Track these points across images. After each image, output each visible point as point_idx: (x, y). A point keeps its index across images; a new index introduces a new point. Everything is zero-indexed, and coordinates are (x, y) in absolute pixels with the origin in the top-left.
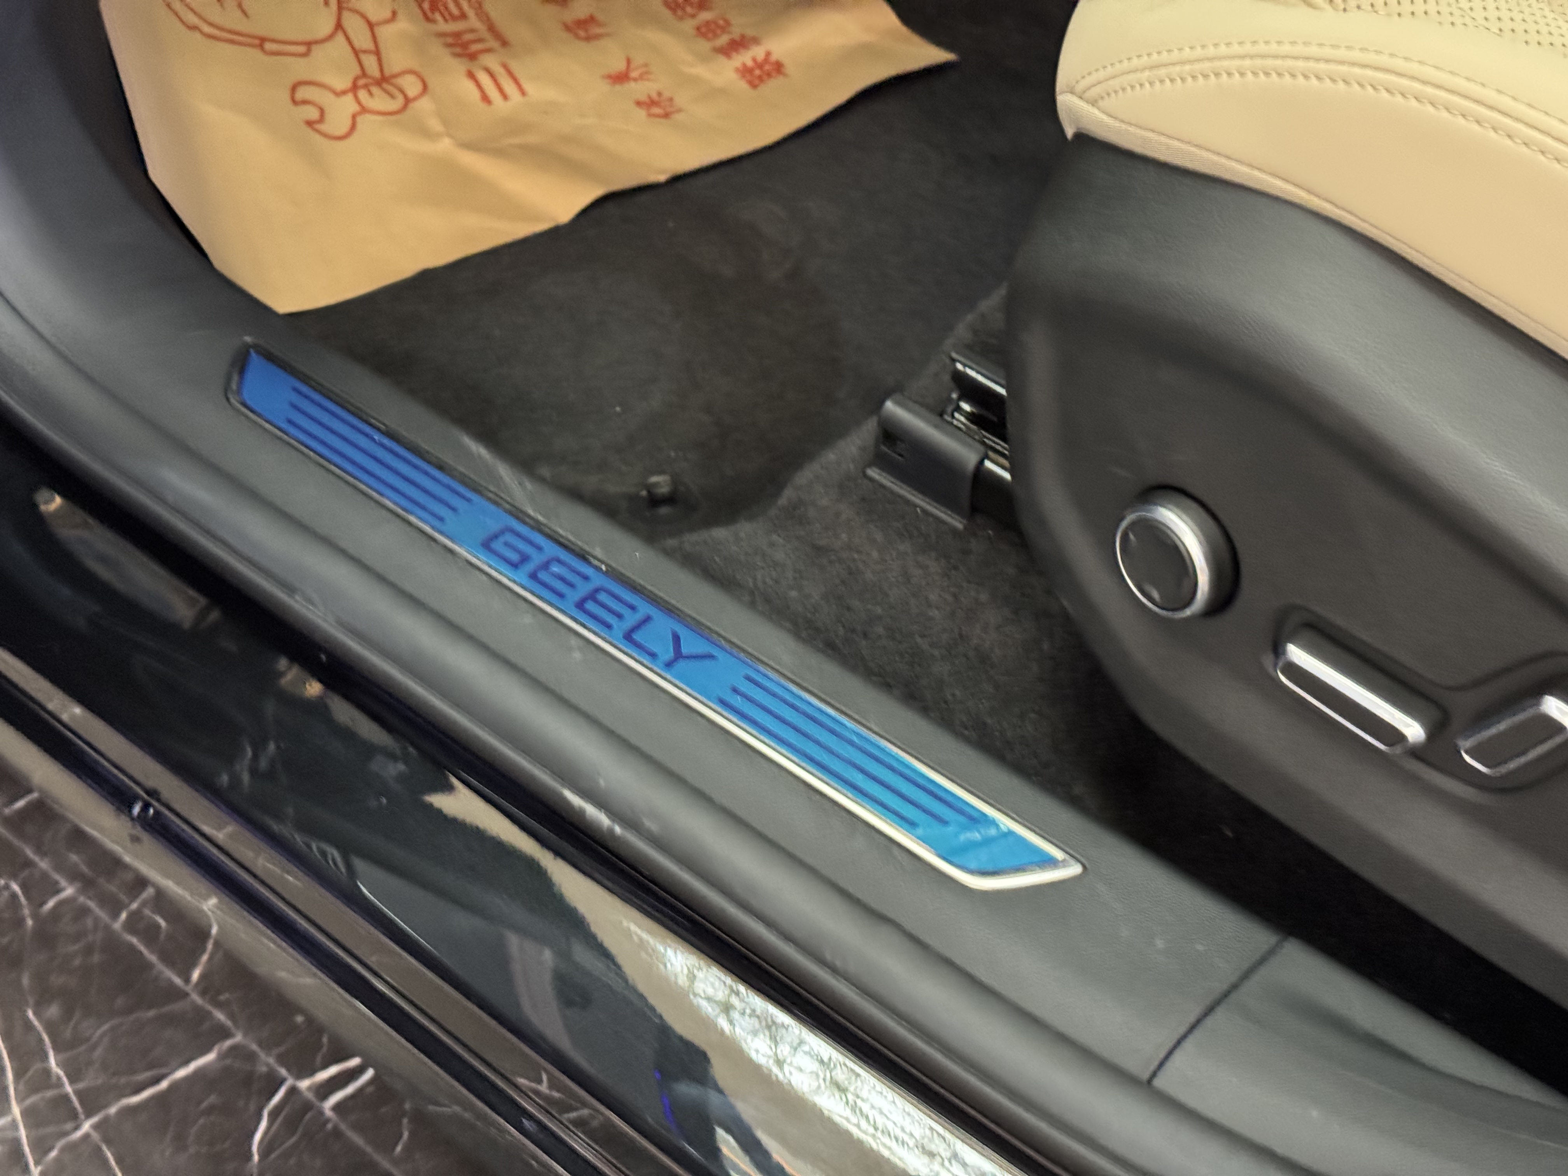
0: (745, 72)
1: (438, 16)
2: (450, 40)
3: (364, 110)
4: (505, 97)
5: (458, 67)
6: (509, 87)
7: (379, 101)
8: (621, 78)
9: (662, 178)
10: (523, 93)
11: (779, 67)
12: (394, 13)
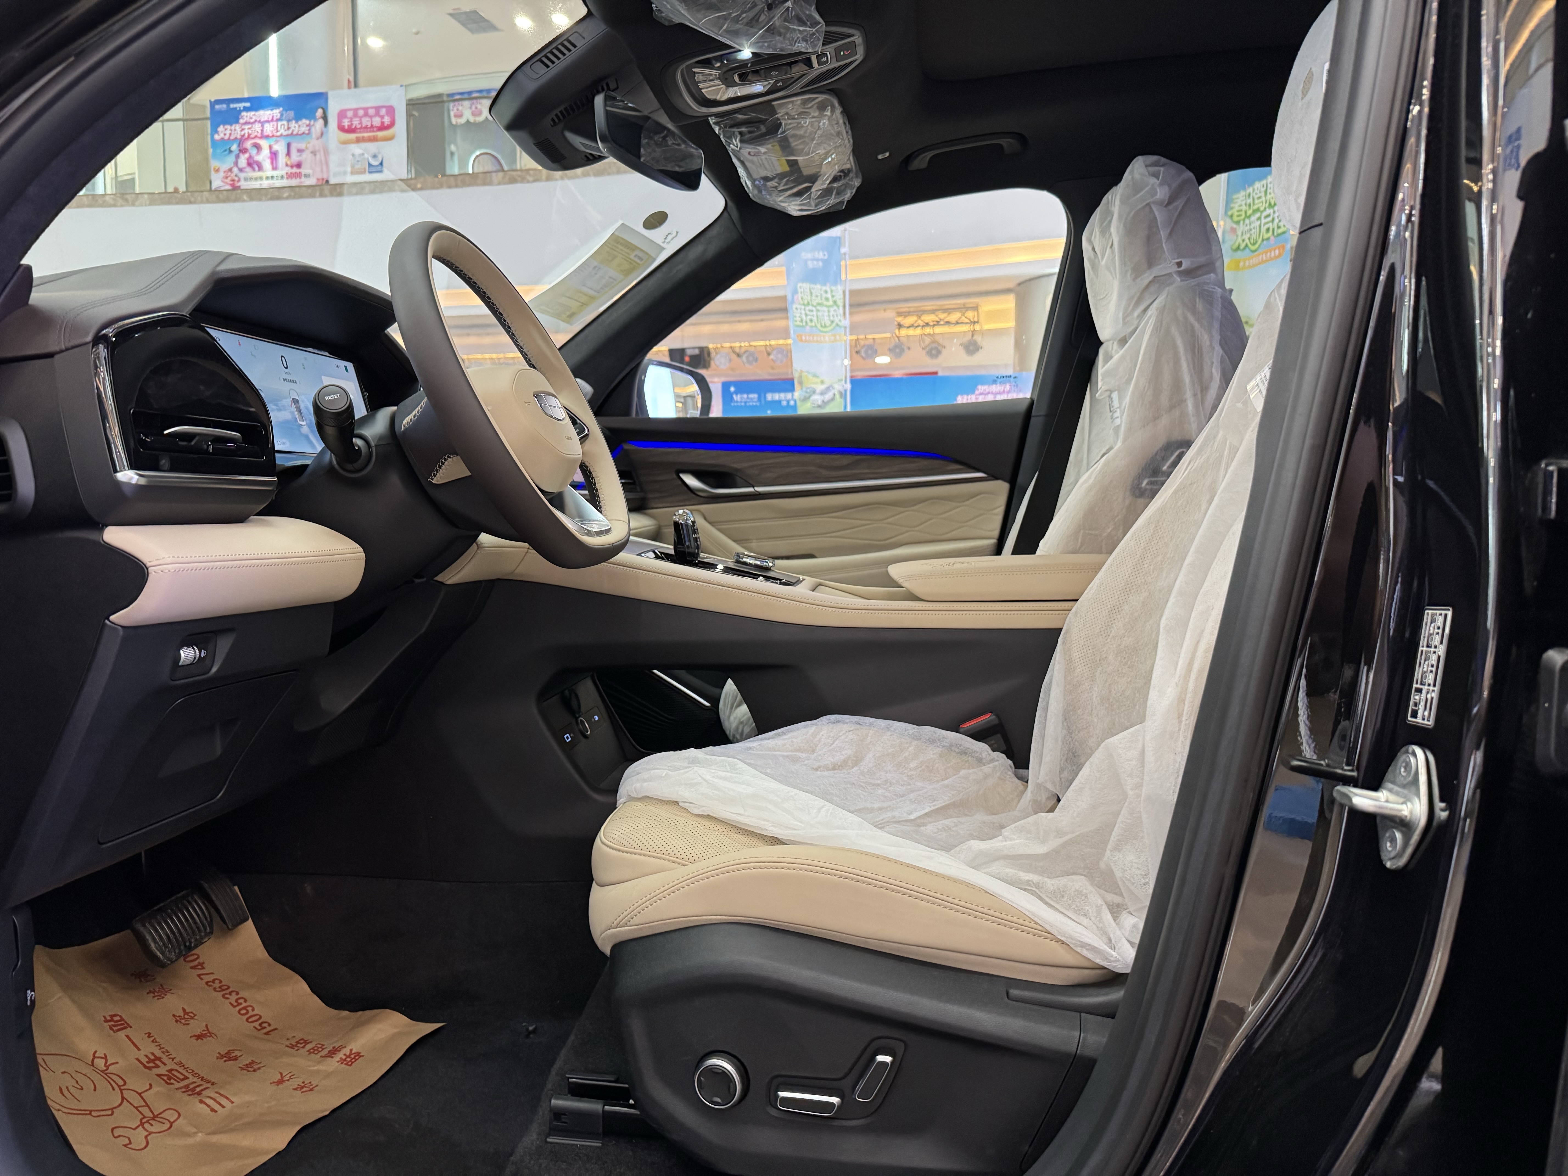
0: (342, 1061)
1: (172, 1081)
2: (184, 1090)
3: (150, 1133)
4: (223, 1107)
5: (195, 1100)
6: (224, 1102)
7: (156, 1127)
8: (281, 1082)
9: (327, 1113)
10: (232, 1102)
11: (359, 1055)
12: (151, 1085)
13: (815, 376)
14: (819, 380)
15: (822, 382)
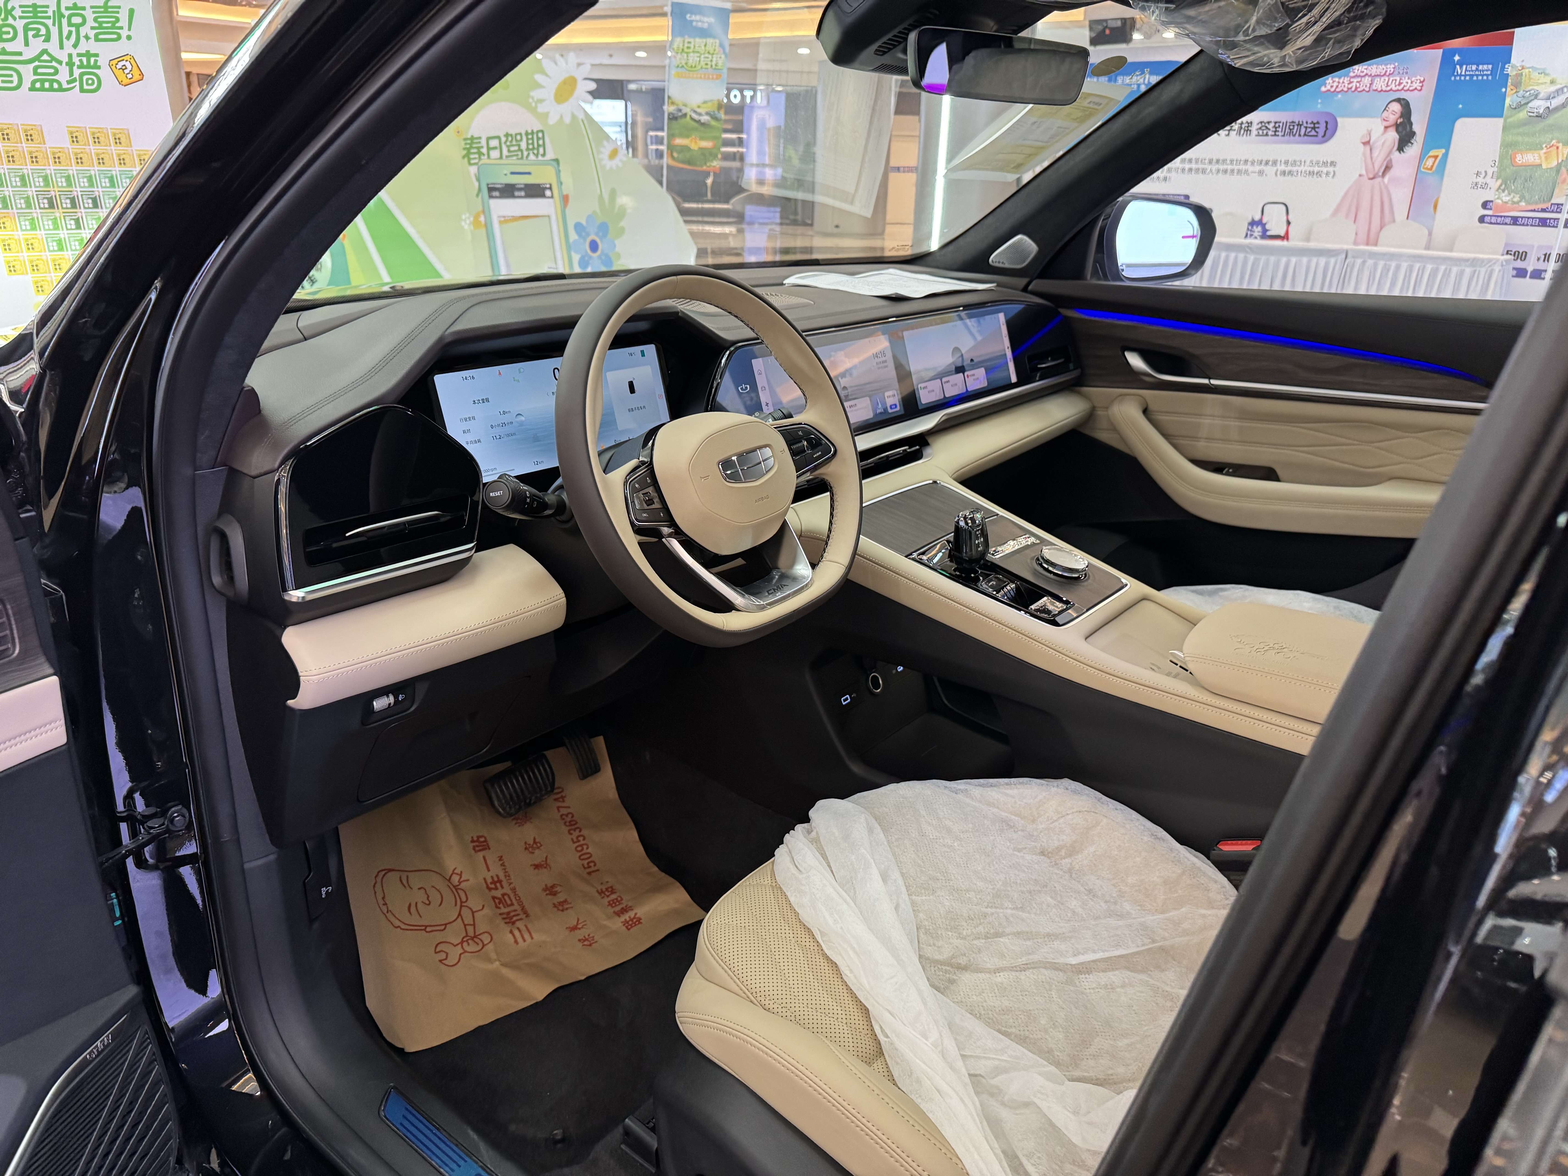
0: (625, 923)
1: (501, 905)
2: (505, 916)
3: (465, 952)
4: (524, 941)
5: (507, 928)
6: (527, 936)
7: (472, 947)
8: (574, 929)
9: (583, 978)
10: (532, 938)
11: (639, 921)
12: (483, 906)
13: (1543, 73)
14: (1548, 79)
15: (1552, 82)
